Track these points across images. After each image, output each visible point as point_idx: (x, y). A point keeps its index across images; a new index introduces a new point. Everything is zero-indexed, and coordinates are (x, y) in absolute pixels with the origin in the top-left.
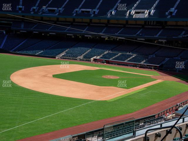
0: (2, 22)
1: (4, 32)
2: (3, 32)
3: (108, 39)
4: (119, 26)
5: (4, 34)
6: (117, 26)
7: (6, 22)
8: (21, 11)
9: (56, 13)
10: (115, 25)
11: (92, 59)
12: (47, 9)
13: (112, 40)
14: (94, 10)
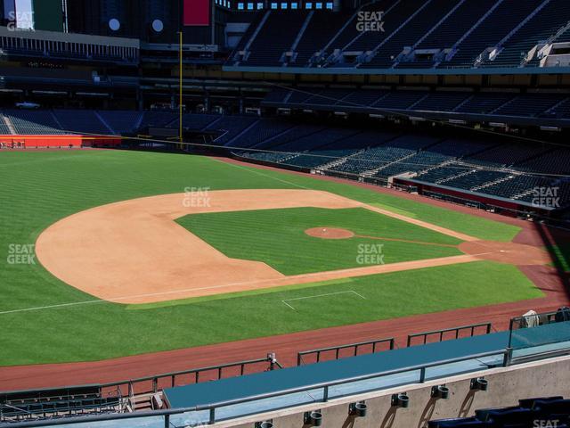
0: (255, 89)
1: (259, 113)
4: (510, 90)
5: (257, 116)
6: (504, 90)
7: (261, 90)
8: (286, 64)
10: (499, 90)
11: (390, 179)
12: (341, 57)
14: (446, 51)
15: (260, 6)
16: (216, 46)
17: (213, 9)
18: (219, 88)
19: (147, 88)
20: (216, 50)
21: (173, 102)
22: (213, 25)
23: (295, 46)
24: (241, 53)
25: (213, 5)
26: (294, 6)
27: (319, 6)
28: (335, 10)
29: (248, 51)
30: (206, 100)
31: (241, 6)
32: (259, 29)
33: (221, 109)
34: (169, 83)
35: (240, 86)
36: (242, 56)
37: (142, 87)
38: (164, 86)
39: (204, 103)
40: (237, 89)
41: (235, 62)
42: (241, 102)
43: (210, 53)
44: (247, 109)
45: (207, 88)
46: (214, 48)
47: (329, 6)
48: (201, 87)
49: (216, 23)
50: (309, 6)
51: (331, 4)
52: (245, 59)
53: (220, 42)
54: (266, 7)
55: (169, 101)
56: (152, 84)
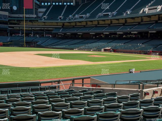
0: (49, 29)
1: (51, 36)
2: (49, 36)
3: (126, 37)
4: (135, 23)
5: (50, 37)
6: (132, 24)
7: (51, 29)
8: (60, 20)
9: (84, 18)
12: (78, 17)
13: (129, 37)
14: (113, 13)
15: (49, 4)
16: (35, 15)
17: (34, 3)
18: (37, 28)
19: (11, 29)
20: (35, 17)
21: (20, 34)
22: (34, 8)
23: (62, 15)
24: (44, 17)
25: (34, 2)
26: (60, 4)
27: (68, 4)
28: (74, 5)
29: (47, 16)
30: (32, 33)
31: (43, 4)
32: (49, 10)
33: (37, 35)
34: (19, 27)
35: (44, 28)
36: (45, 18)
37: (9, 29)
38: (17, 28)
39: (31, 34)
40: (43, 29)
41: (42, 19)
42: (45, 33)
43: (33, 17)
44: (46, 35)
45: (33, 28)
46: (35, 16)
47: (72, 4)
48: (31, 28)
49: (35, 8)
50: (65, 4)
51: (72, 3)
52: (46, 18)
53: (36, 14)
54: (51, 4)
55: (19, 33)
56: (13, 27)
